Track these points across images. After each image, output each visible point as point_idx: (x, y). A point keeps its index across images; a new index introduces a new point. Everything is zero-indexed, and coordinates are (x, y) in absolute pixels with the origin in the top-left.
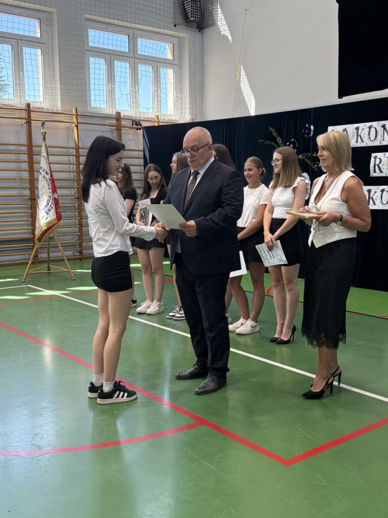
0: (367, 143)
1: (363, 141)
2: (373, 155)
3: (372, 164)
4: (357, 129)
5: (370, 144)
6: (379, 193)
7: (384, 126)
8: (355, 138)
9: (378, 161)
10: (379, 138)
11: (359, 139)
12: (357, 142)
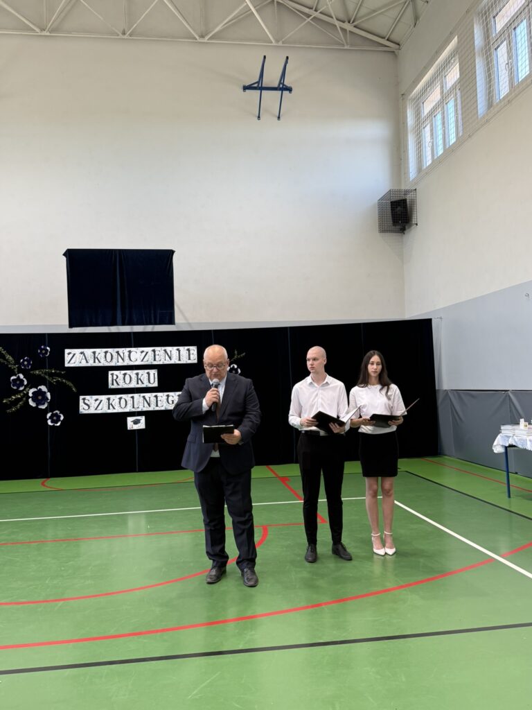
0: (103, 363)
1: (100, 362)
2: (110, 372)
3: (110, 379)
4: (94, 353)
5: (107, 364)
6: (117, 400)
7: (118, 352)
8: (93, 360)
9: (115, 377)
10: (114, 360)
11: (96, 361)
12: (95, 362)
